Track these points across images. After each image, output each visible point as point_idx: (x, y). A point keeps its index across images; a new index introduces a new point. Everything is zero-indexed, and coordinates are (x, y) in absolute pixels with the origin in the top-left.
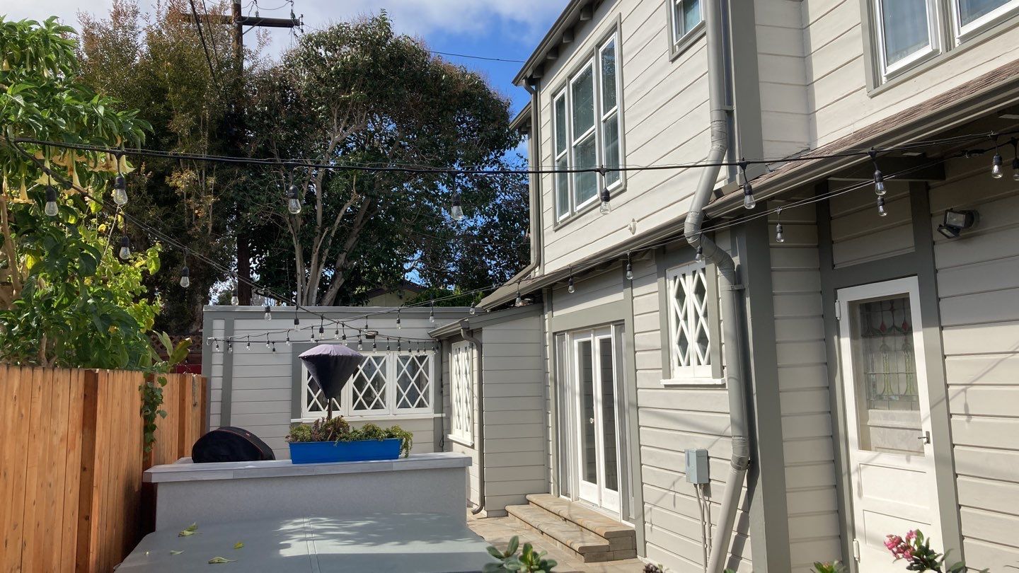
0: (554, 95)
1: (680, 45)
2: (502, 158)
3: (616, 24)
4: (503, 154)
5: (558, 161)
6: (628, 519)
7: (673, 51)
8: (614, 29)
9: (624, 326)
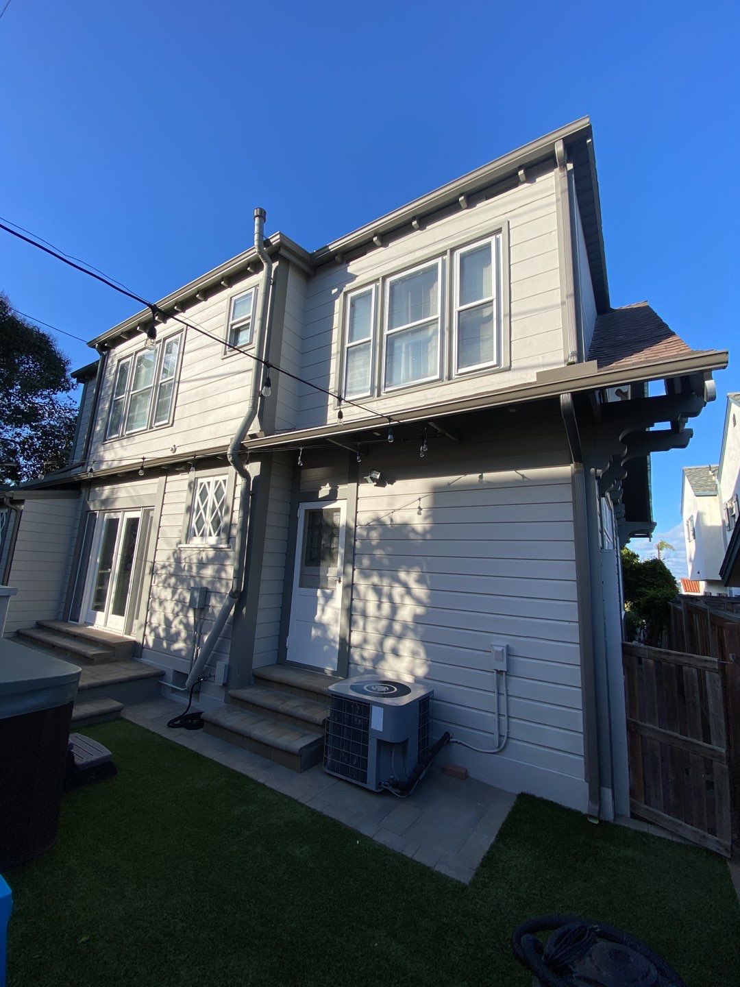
0: (120, 360)
1: (230, 351)
2: (53, 396)
3: (184, 329)
4: (56, 394)
6: (130, 633)
7: (226, 354)
8: (182, 331)
9: (153, 510)
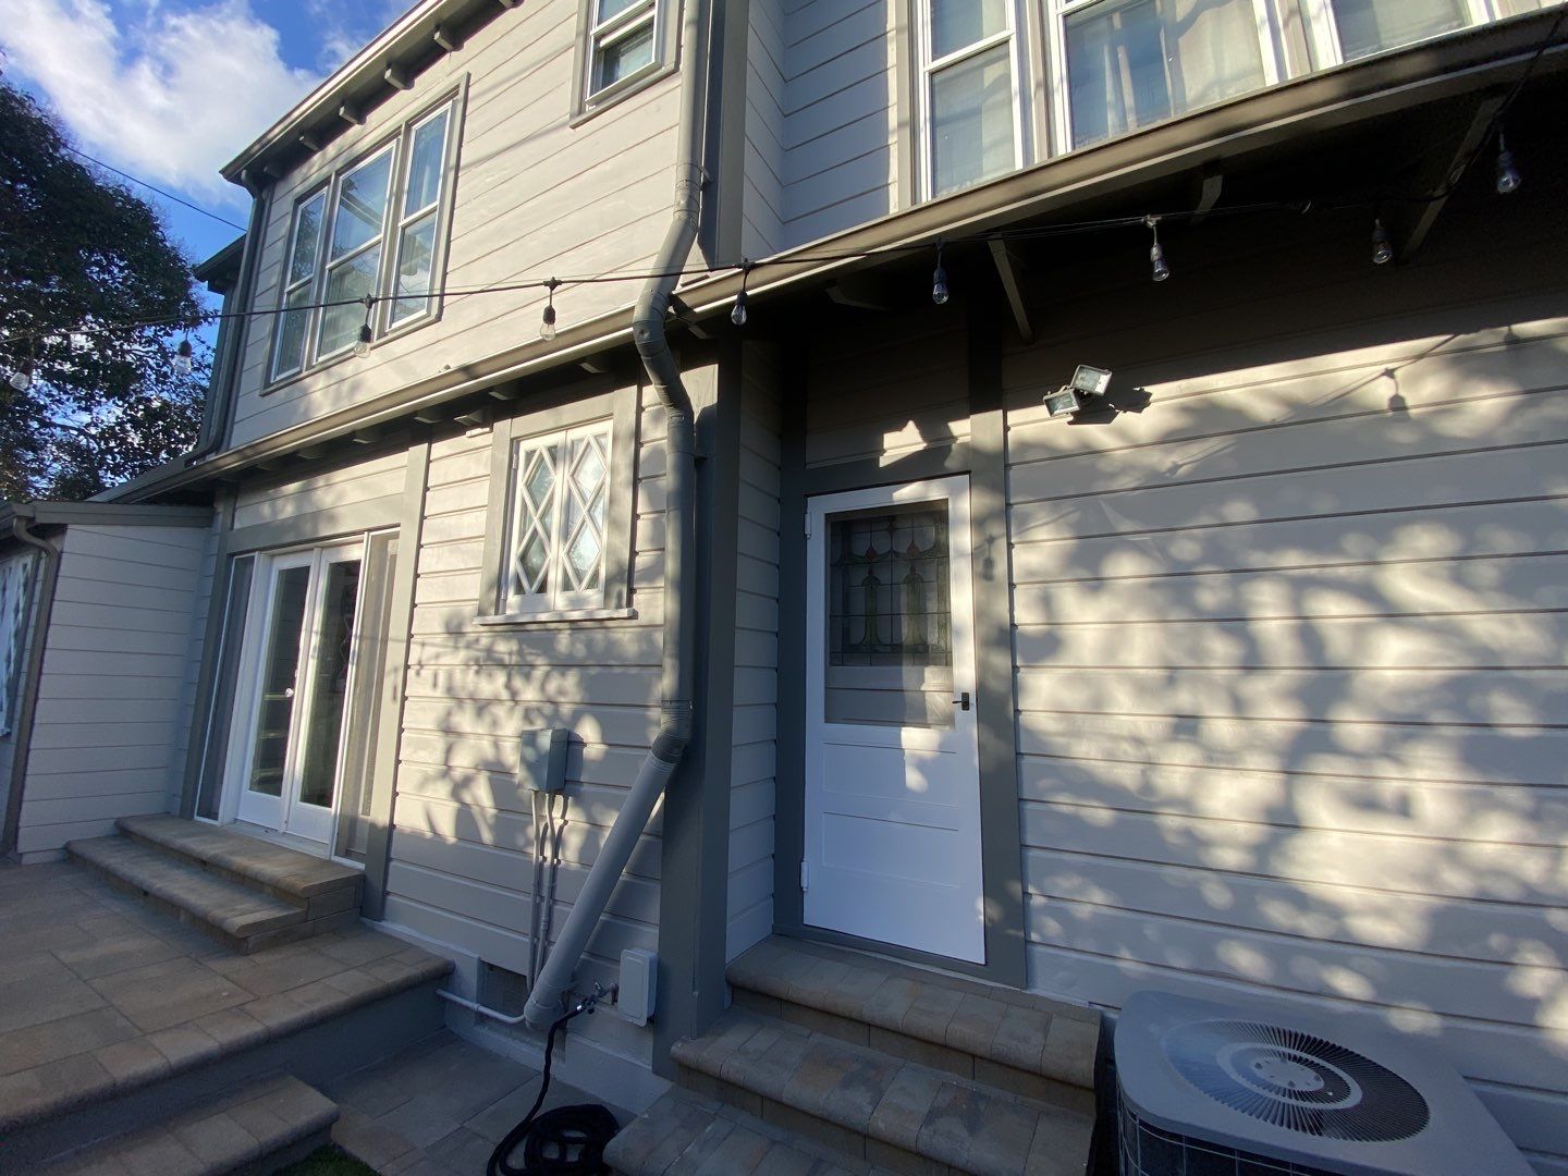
0: (299, 200)
1: (597, 102)
3: (458, 86)
5: (290, 293)
6: (348, 854)
7: (581, 111)
8: (451, 94)
9: (396, 536)
